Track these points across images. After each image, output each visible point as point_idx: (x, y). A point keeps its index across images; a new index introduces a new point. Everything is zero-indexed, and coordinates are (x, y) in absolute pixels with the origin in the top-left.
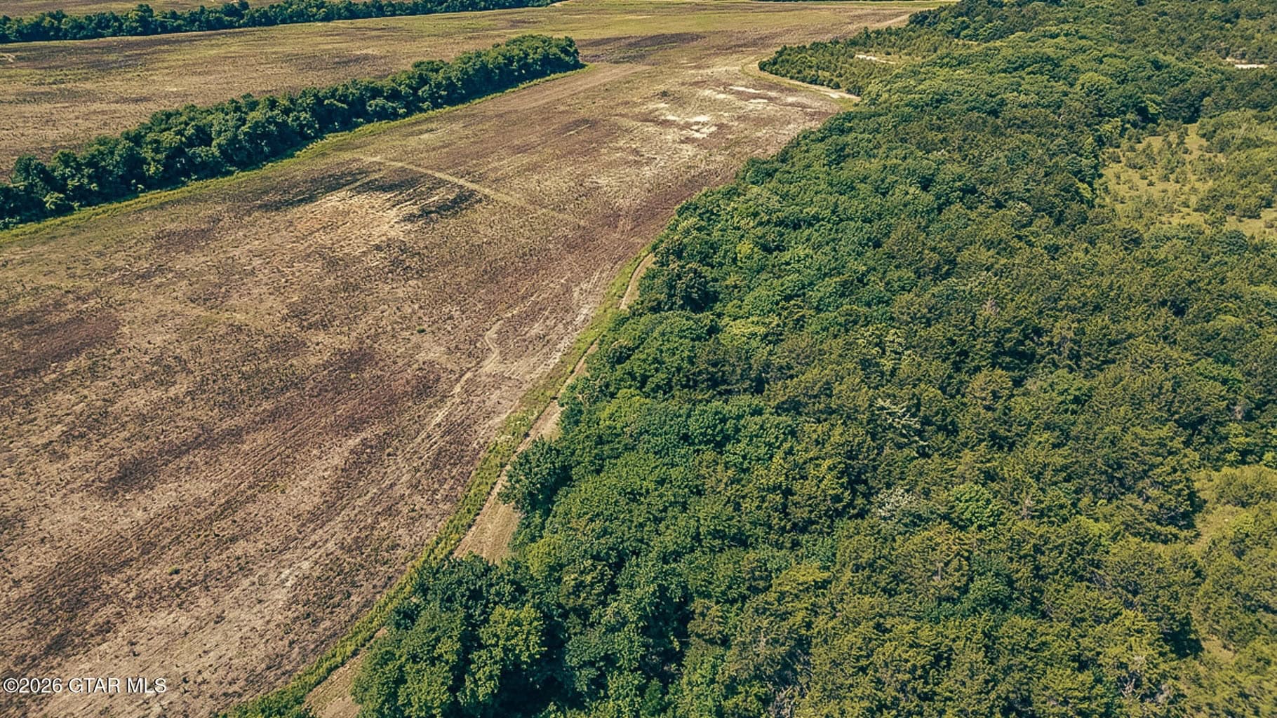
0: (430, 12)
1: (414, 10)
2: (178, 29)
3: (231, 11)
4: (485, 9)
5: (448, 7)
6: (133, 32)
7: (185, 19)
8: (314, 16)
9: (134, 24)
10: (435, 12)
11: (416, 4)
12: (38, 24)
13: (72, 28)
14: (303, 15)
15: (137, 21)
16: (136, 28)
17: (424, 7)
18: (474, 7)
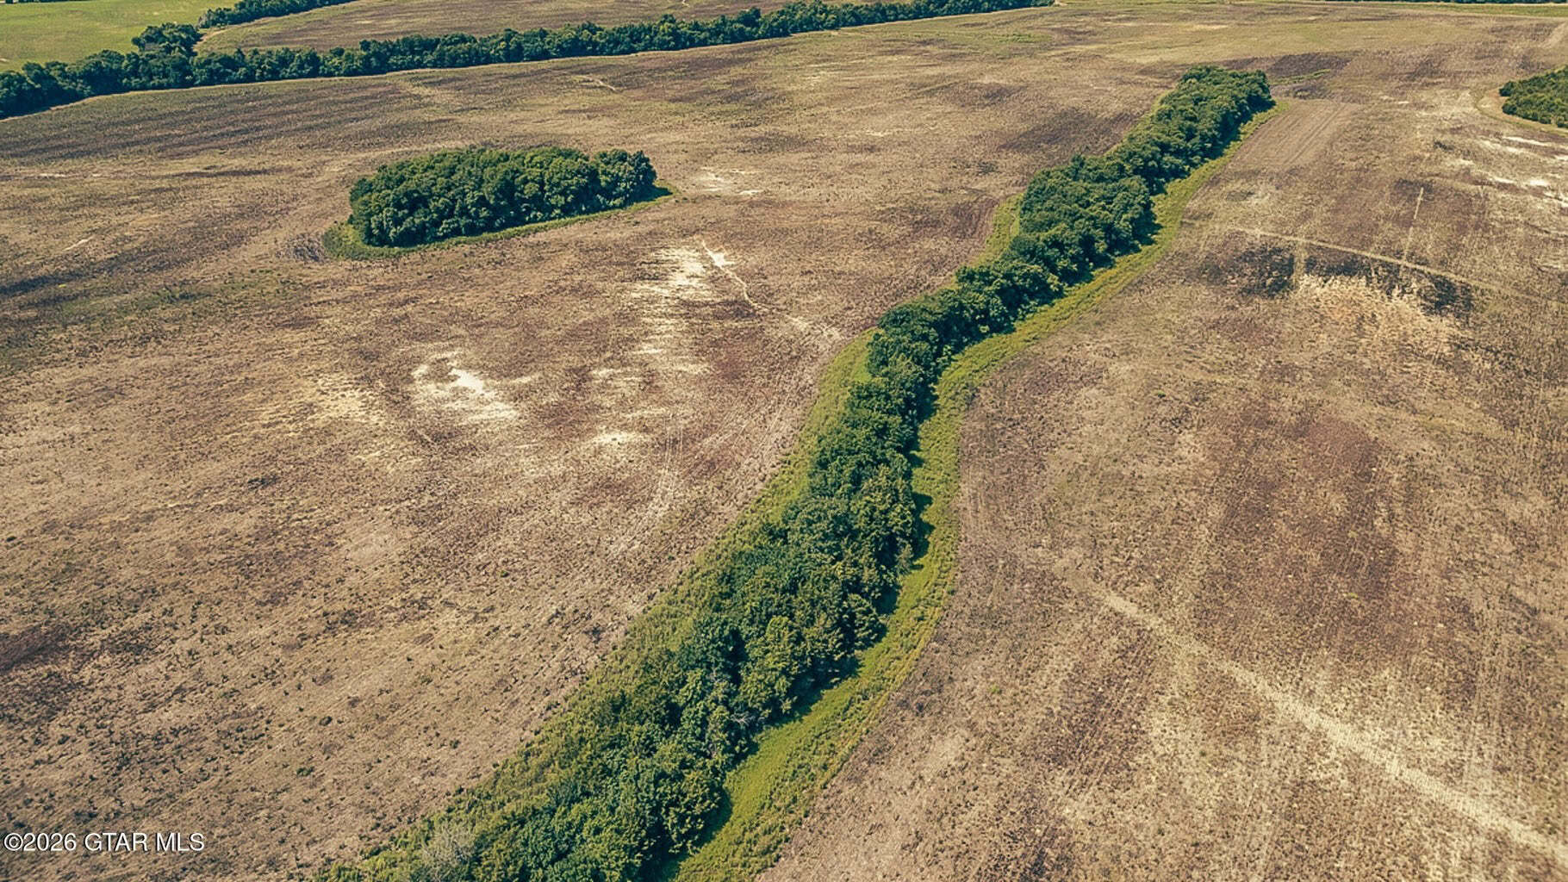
0: (932, 15)
1: (917, 13)
2: (703, 43)
3: (751, 19)
4: (989, 10)
5: (949, 9)
6: (663, 46)
7: (709, 30)
8: (822, 23)
9: (667, 38)
10: (936, 15)
11: (918, 7)
12: (576, 39)
13: (609, 42)
14: (811, 22)
15: (670, 35)
16: (669, 42)
17: (927, 9)
18: (977, 8)
